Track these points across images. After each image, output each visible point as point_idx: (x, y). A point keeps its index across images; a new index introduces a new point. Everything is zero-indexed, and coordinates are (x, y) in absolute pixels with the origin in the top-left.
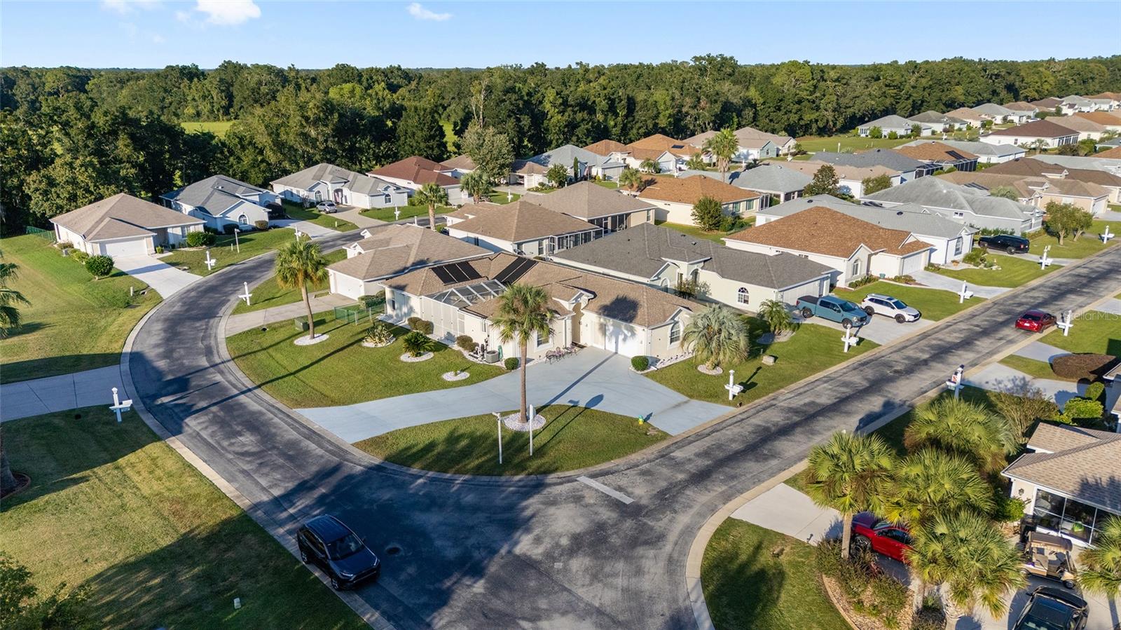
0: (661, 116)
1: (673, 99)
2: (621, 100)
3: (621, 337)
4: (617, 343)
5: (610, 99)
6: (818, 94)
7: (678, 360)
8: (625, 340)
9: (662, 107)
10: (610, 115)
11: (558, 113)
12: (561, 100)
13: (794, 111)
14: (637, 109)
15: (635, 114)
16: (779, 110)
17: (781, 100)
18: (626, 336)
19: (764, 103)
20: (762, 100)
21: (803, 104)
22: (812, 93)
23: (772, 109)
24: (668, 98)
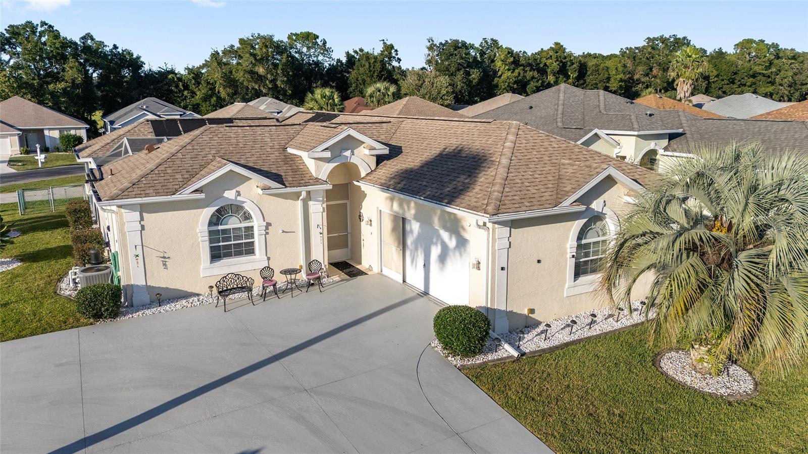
0: (612, 79)
1: (625, 66)
2: (573, 64)
3: (436, 251)
4: (426, 266)
5: (561, 62)
6: (774, 70)
7: (596, 330)
8: (443, 258)
9: (614, 72)
10: (561, 76)
11: (509, 70)
12: (512, 59)
13: (748, 84)
14: (589, 73)
15: (586, 78)
16: (733, 83)
17: (735, 73)
18: (445, 247)
19: (717, 76)
20: (715, 73)
21: (758, 78)
22: (767, 68)
23: (726, 82)
24: (619, 65)
